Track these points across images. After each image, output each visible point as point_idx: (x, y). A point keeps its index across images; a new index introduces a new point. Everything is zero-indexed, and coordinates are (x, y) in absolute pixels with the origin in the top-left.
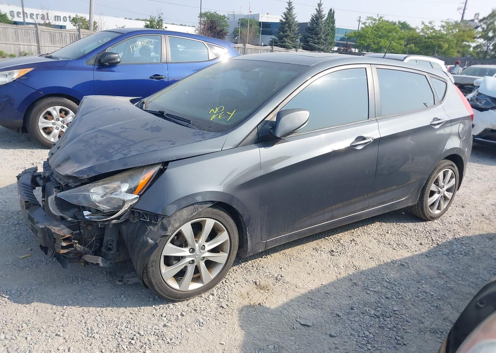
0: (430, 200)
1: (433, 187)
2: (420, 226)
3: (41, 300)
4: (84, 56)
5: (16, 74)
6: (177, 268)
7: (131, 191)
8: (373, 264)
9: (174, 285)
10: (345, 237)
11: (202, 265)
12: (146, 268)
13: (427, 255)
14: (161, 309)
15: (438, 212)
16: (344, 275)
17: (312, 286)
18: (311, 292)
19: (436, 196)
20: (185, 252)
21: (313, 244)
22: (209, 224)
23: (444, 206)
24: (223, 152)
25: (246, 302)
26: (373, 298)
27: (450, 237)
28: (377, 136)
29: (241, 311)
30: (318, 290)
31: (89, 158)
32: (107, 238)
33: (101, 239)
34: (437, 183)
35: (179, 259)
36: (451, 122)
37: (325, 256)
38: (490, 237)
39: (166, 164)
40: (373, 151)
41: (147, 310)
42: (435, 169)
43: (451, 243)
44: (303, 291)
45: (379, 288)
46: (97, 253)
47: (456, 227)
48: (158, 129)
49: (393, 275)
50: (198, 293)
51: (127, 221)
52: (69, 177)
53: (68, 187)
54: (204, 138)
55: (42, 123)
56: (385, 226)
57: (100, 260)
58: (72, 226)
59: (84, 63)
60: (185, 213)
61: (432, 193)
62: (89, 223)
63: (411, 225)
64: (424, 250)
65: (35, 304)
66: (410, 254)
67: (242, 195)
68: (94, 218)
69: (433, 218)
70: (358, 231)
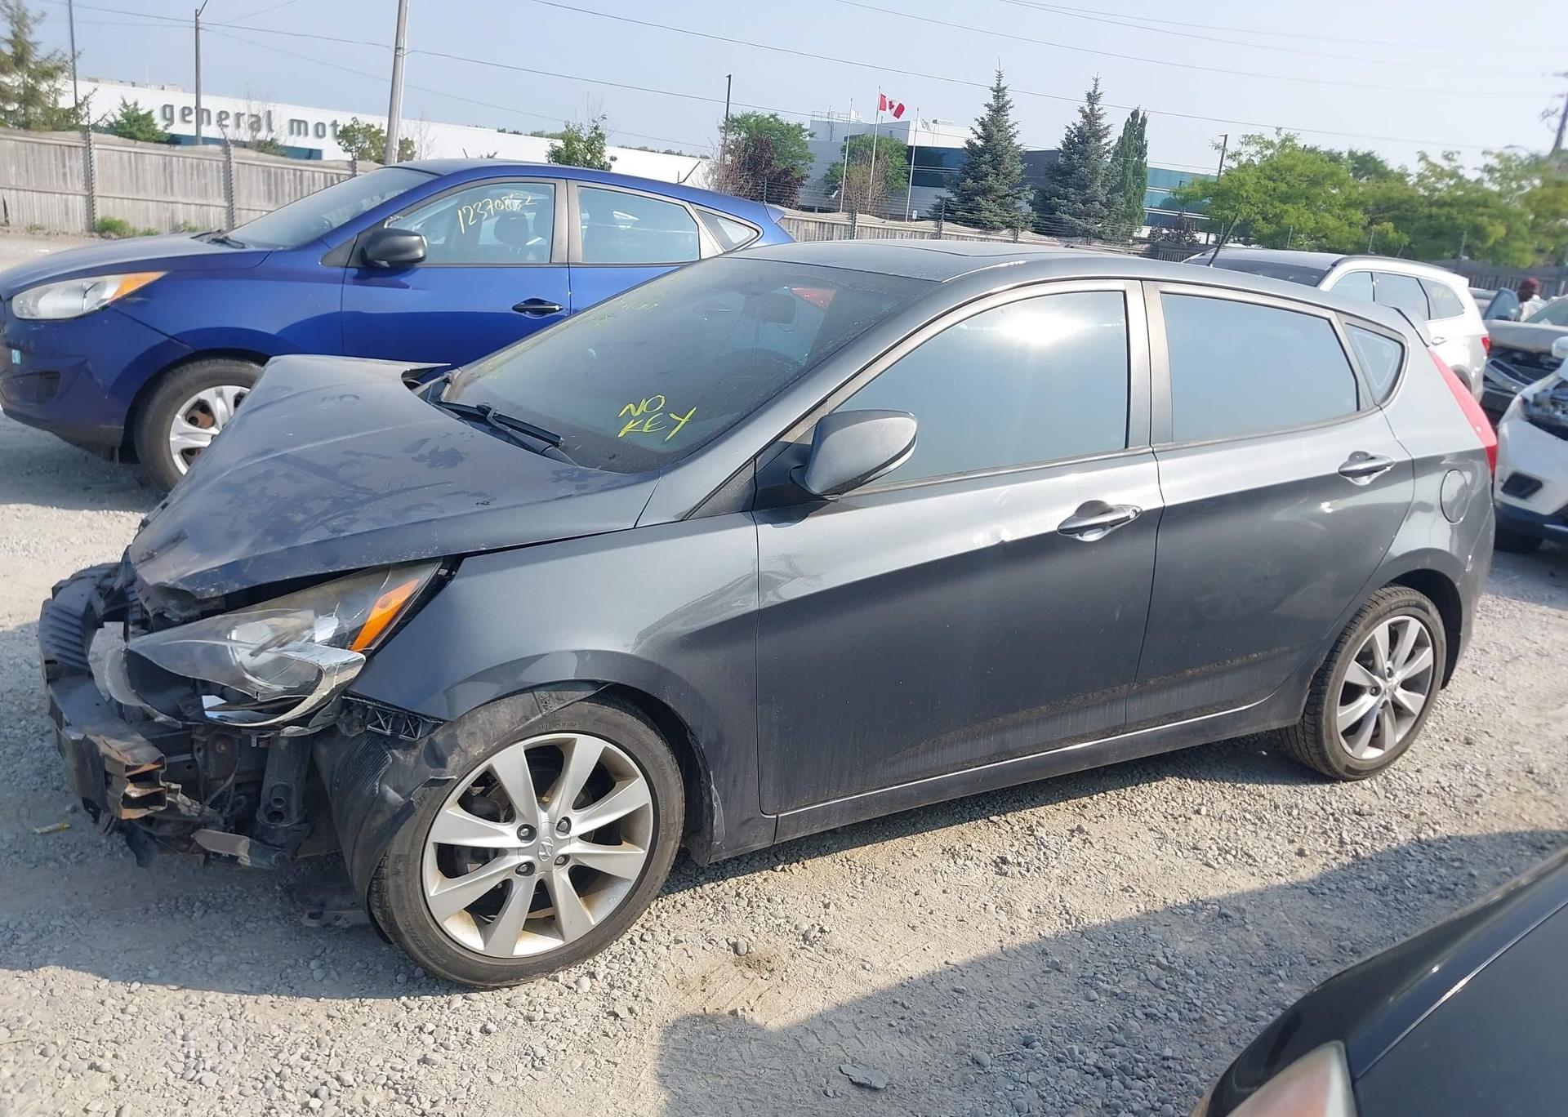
0: (1346, 715)
1: (1354, 673)
2: (1310, 796)
3: (70, 962)
4: (320, 240)
5: (112, 289)
6: (478, 883)
7: (341, 641)
8: (1126, 909)
9: (467, 935)
10: (1054, 818)
11: (561, 880)
12: (377, 876)
13: (1313, 890)
14: (427, 1009)
15: (1373, 753)
16: (1026, 935)
17: (915, 967)
18: (909, 986)
19: (1367, 702)
20: (505, 836)
21: (946, 836)
22: (586, 753)
23: (1394, 735)
24: (638, 534)
25: (692, 1004)
26: (1104, 1015)
27: (1403, 835)
28: (1151, 503)
29: (670, 1030)
30: (931, 980)
31: (233, 537)
32: (271, 781)
33: (252, 784)
34: (1367, 659)
35: (485, 856)
36: (1415, 468)
37: (978, 874)
38: (1539, 842)
39: (454, 562)
40: (1141, 549)
41: (380, 1011)
42: (1357, 617)
43: (1402, 855)
44: (881, 981)
45: (1130, 984)
46: (241, 825)
47: (1430, 804)
48: (452, 458)
49: (1186, 945)
50: (545, 966)
51: (329, 731)
52: (169, 591)
53: (161, 622)
54: (583, 490)
55: (180, 434)
56: (1195, 790)
57: (242, 848)
58: (165, 741)
59: (316, 262)
60: (505, 714)
61: (1352, 693)
62: (220, 731)
63: (1280, 792)
64: (1308, 871)
65: (50, 971)
66: (1256, 884)
67: (695, 668)
68: (234, 717)
69: (1355, 773)
70: (1103, 803)
